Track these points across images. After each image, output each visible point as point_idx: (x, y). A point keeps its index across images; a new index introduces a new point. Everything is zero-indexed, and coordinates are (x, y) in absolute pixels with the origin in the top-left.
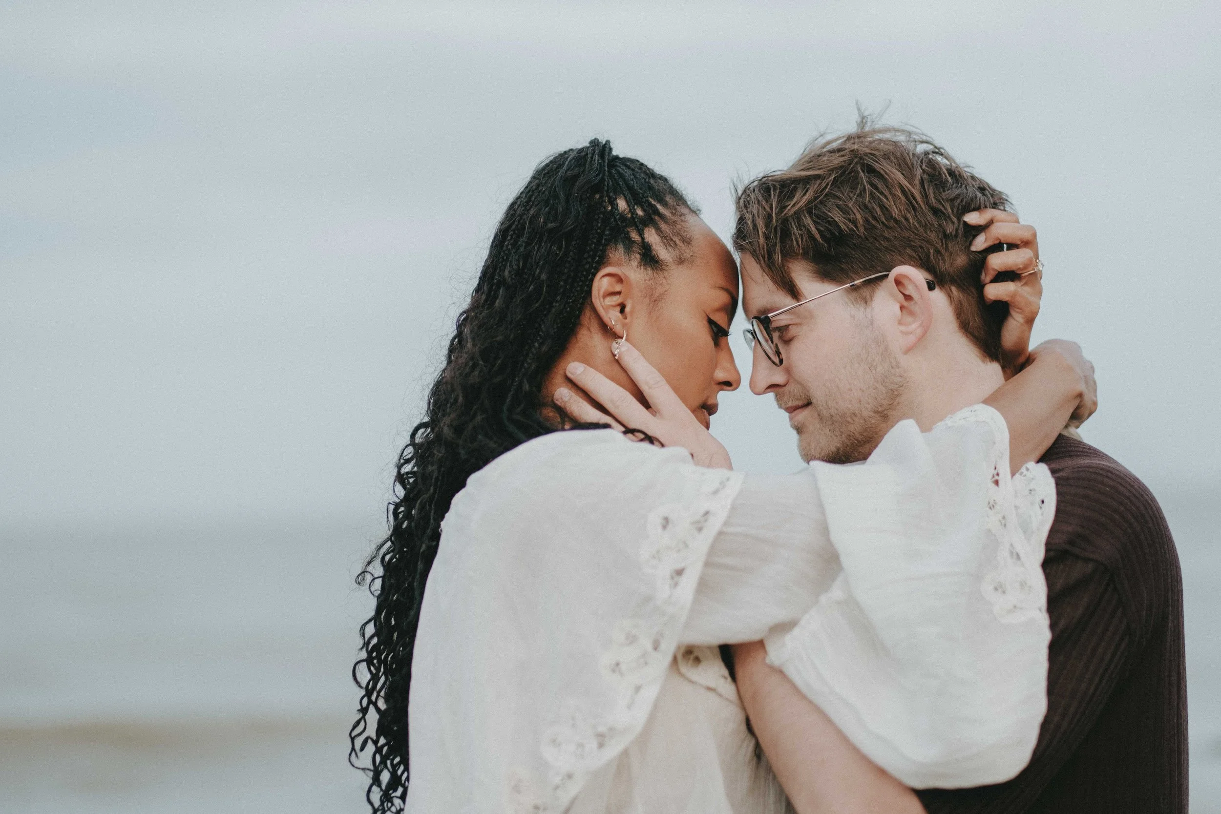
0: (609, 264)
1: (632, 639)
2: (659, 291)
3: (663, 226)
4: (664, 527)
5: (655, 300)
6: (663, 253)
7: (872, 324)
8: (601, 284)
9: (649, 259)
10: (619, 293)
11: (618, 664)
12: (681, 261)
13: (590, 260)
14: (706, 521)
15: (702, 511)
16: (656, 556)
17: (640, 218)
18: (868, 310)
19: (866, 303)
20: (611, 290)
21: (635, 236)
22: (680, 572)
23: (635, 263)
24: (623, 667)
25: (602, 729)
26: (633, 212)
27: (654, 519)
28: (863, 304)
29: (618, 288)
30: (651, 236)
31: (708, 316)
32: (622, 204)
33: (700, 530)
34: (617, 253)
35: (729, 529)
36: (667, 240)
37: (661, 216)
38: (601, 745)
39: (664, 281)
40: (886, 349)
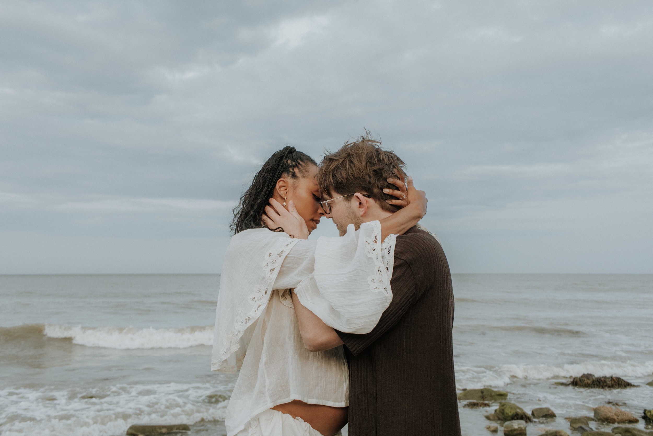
0: (282, 178)
1: (259, 291)
2: (296, 185)
3: (300, 167)
4: (270, 256)
5: (295, 188)
6: (298, 174)
7: (351, 207)
8: (280, 183)
9: (294, 176)
10: (285, 186)
11: (254, 298)
12: (303, 177)
13: (276, 177)
14: (282, 254)
15: (281, 250)
16: (267, 265)
17: (294, 165)
18: (350, 203)
19: (349, 201)
20: (282, 185)
21: (291, 170)
22: (273, 270)
23: (290, 177)
24: (256, 299)
25: (247, 318)
26: (292, 163)
27: (268, 254)
28: (348, 201)
29: (285, 185)
30: (296, 170)
31: (313, 193)
32: (289, 162)
33: (280, 256)
34: (285, 175)
35: (289, 256)
36: (300, 171)
37: (301, 165)
38: (246, 323)
39: (298, 182)
40: (355, 215)
